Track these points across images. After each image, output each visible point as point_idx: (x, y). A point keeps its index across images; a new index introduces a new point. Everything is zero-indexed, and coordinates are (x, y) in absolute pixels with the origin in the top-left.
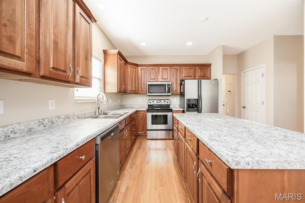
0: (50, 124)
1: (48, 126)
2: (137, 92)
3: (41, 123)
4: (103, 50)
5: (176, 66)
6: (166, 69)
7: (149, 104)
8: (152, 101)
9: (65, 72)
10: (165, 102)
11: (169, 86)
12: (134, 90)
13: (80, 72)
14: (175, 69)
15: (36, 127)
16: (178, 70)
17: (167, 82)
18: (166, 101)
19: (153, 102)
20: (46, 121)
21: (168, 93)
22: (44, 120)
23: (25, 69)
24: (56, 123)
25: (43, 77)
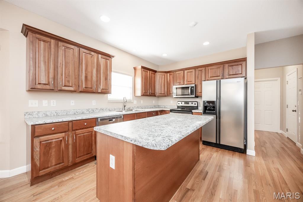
0: (92, 111)
1: (91, 112)
2: (166, 95)
3: (88, 110)
4: (134, 68)
5: (201, 67)
6: (191, 72)
7: (178, 105)
8: (180, 103)
9: (91, 88)
10: (192, 103)
11: (193, 88)
12: (163, 93)
13: (102, 87)
14: (200, 70)
15: (85, 112)
16: (204, 71)
17: (190, 85)
18: (194, 103)
19: (182, 103)
20: (90, 110)
21: (191, 95)
22: (89, 109)
23: (73, 90)
24: (95, 112)
25: (81, 92)
